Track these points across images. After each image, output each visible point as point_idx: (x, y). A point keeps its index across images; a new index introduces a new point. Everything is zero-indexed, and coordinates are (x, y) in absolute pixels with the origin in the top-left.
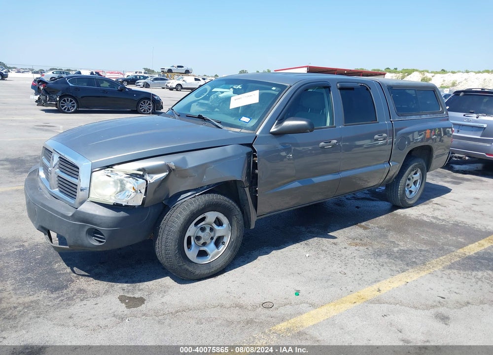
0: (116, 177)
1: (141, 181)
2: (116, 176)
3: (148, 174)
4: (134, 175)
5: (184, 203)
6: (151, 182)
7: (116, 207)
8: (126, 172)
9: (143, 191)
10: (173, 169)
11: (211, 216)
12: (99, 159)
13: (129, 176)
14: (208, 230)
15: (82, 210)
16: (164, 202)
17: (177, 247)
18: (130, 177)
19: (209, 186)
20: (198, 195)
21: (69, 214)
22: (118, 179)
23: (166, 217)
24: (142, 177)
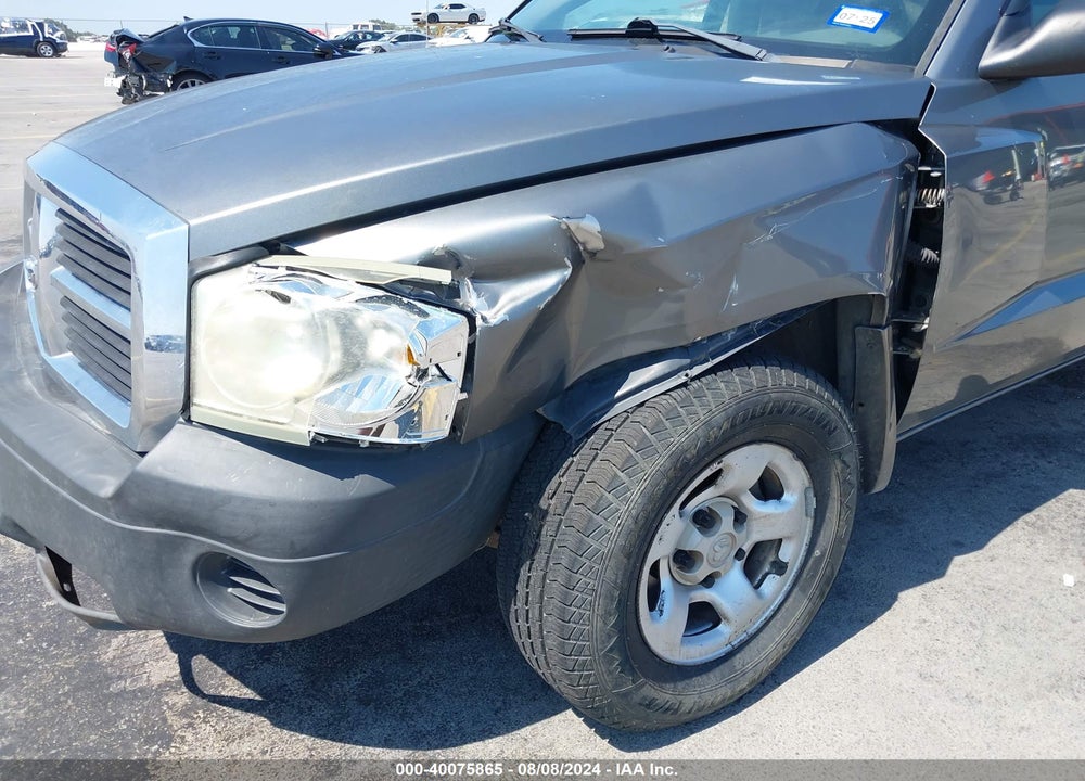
0: (322, 303)
1: (439, 315)
2: (315, 298)
3: (475, 278)
4: (407, 289)
5: (638, 416)
6: (493, 321)
7: (327, 454)
8: (366, 273)
9: (456, 369)
10: (593, 254)
11: (744, 466)
12: (226, 207)
13: (380, 293)
14: (727, 522)
15: (162, 472)
16: (540, 411)
17: (613, 620)
18: (387, 300)
19: (745, 331)
20: (698, 377)
21: (103, 484)
22: (326, 313)
23: (556, 479)
24: (446, 297)
